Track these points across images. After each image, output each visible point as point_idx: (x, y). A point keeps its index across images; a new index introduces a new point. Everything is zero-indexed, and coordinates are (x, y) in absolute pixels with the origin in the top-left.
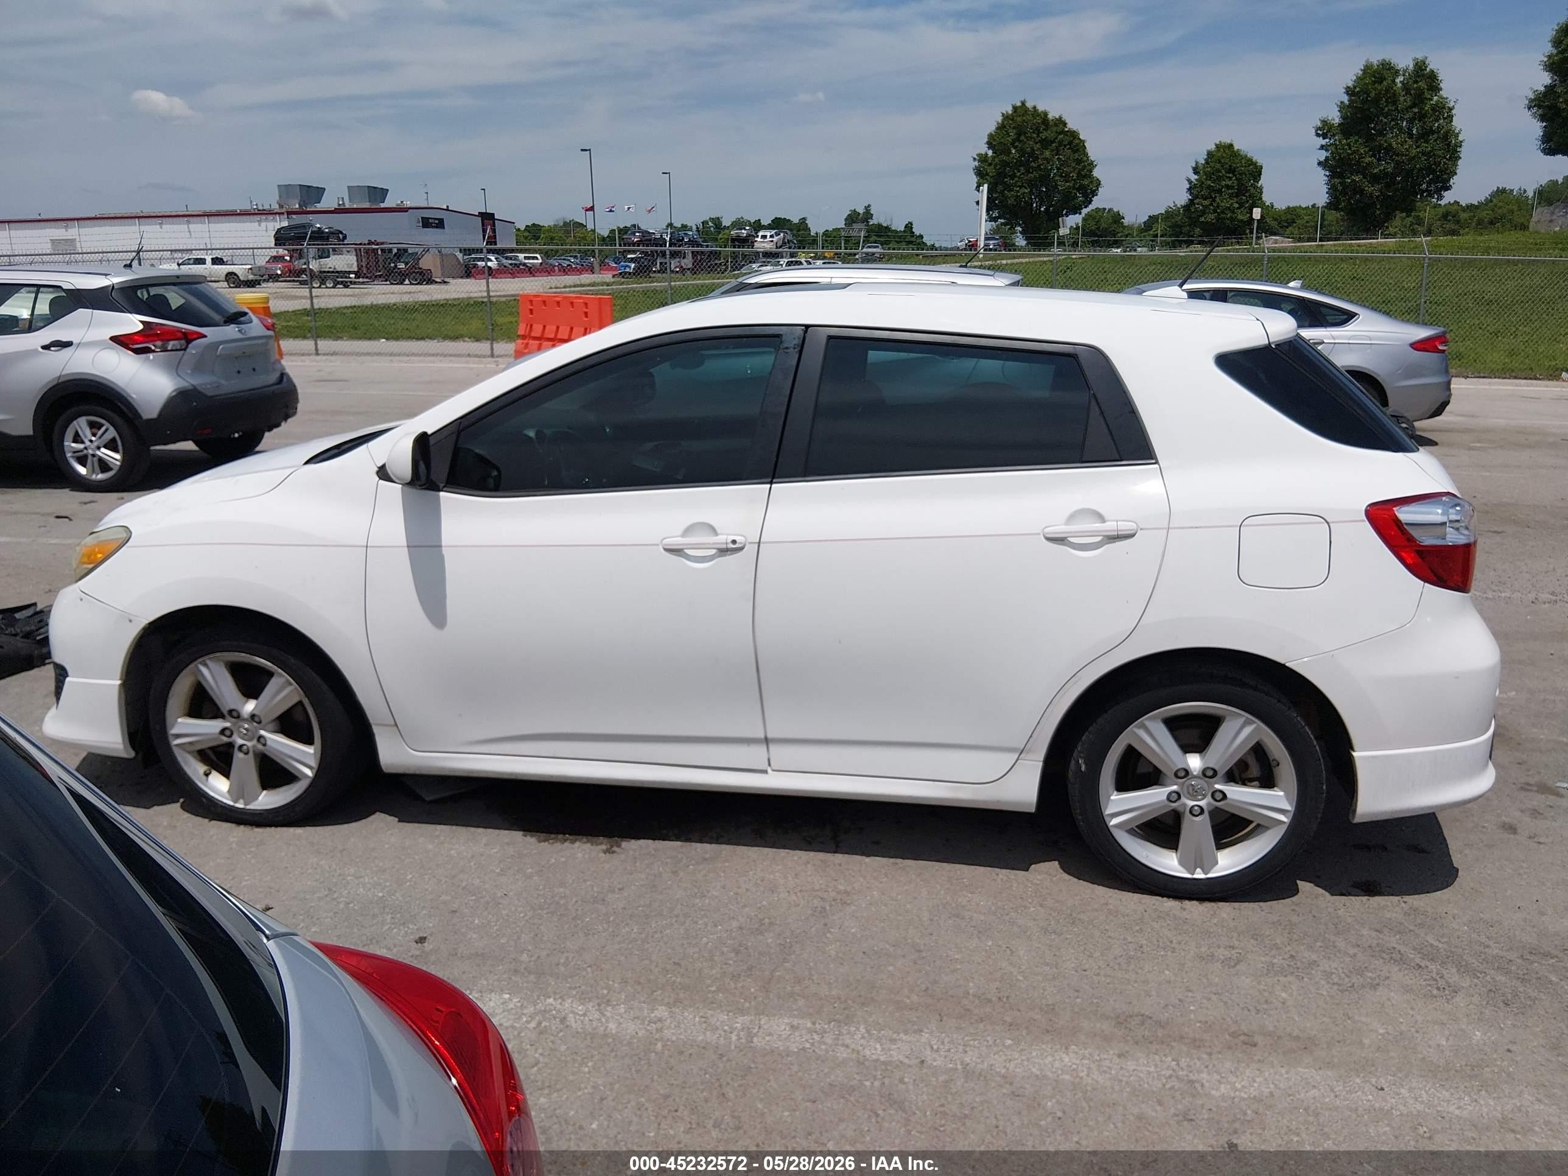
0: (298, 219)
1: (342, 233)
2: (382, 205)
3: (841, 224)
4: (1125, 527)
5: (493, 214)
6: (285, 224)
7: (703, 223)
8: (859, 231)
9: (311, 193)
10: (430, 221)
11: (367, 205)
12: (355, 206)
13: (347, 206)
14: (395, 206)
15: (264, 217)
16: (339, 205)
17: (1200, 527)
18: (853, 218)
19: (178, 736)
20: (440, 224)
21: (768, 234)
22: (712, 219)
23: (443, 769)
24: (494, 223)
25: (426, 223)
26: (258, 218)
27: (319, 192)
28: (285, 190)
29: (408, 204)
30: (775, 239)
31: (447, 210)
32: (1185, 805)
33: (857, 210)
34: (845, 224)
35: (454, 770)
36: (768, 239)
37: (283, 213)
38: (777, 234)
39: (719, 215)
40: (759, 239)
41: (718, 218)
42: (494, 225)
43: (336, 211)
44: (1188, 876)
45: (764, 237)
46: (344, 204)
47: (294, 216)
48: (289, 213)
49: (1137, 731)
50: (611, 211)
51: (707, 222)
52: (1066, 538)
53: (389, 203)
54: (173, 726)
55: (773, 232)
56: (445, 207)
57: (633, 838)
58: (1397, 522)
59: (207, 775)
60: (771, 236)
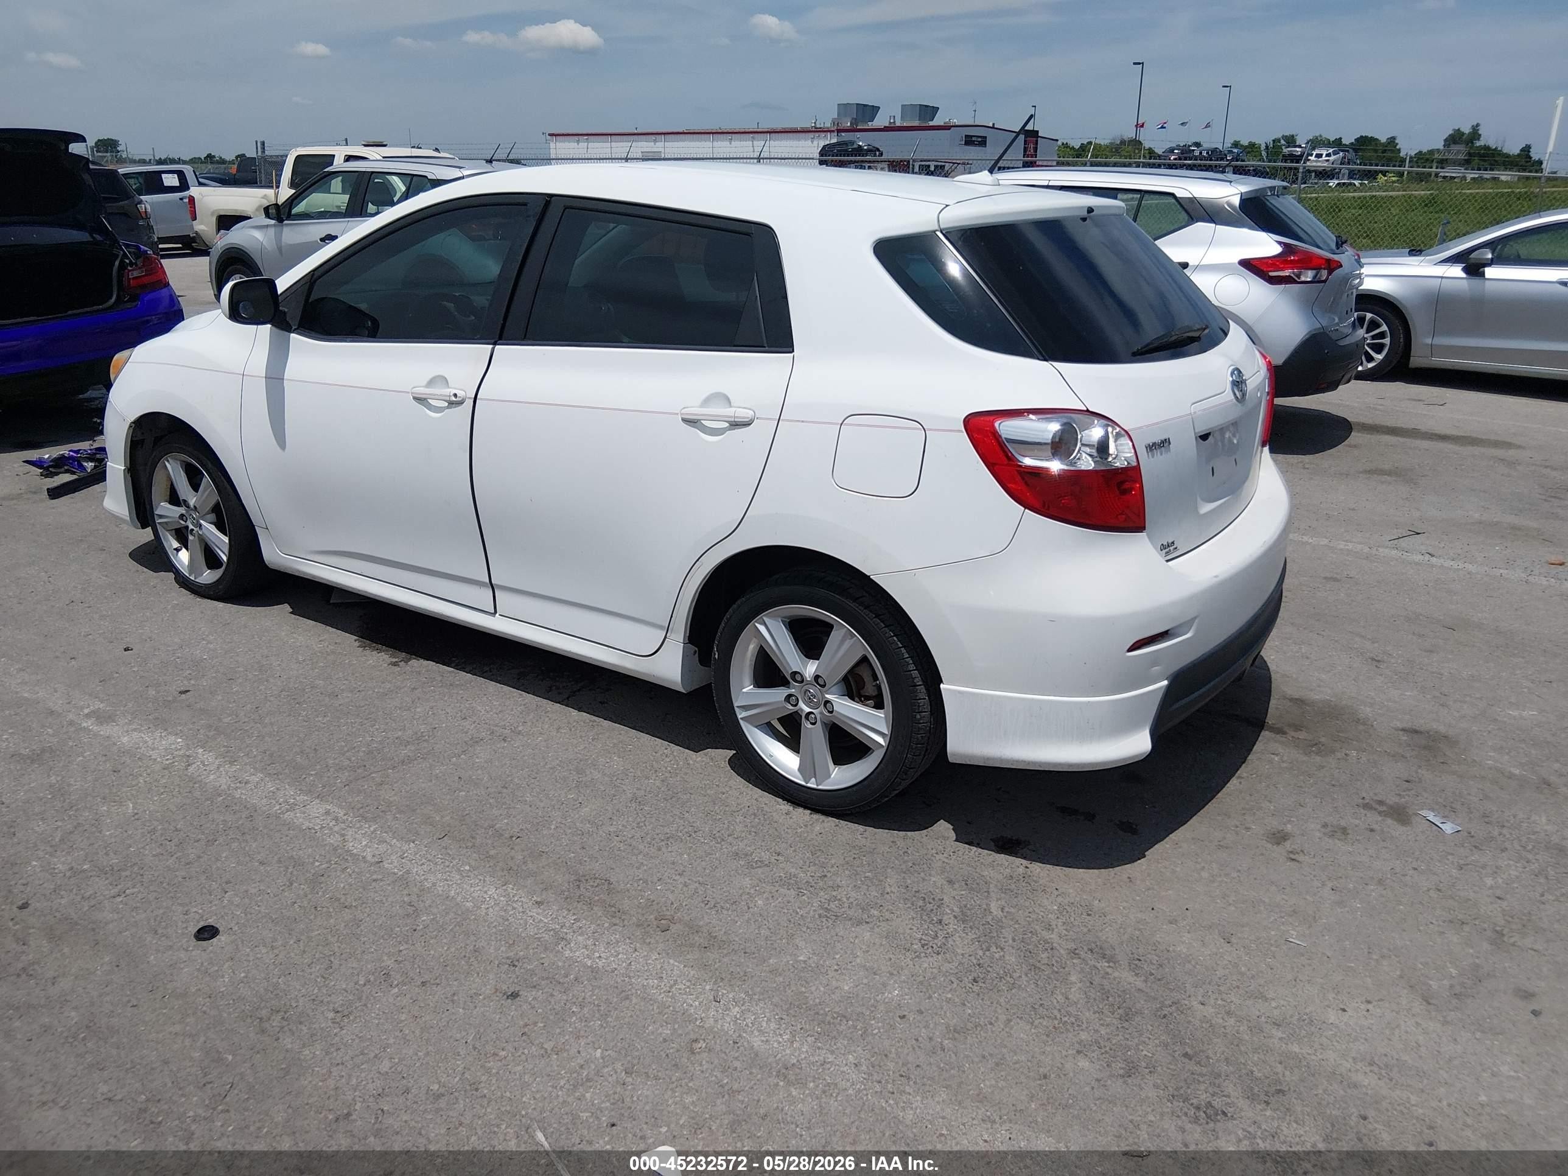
0: (845, 136)
1: (878, 150)
2: (931, 123)
3: (1440, 145)
4: (744, 414)
5: (1038, 132)
6: (834, 141)
7: (1274, 141)
8: (1459, 151)
9: (868, 111)
10: (974, 139)
11: (916, 123)
12: (905, 125)
13: (898, 124)
14: (942, 124)
15: (817, 134)
16: (890, 123)
17: (806, 422)
18: (1456, 138)
19: (161, 516)
20: (982, 142)
21: (1325, 153)
22: (1285, 137)
23: (298, 571)
24: (1037, 141)
25: (969, 141)
26: (811, 135)
27: (874, 110)
28: (843, 108)
29: (956, 121)
30: (1332, 158)
31: (993, 127)
32: (802, 710)
33: (1462, 130)
34: (1444, 146)
35: (304, 573)
36: (1324, 158)
37: (833, 131)
38: (1335, 153)
39: (1294, 133)
40: (1312, 158)
41: (1293, 136)
42: (1037, 144)
43: (886, 129)
44: (803, 783)
45: (1319, 156)
46: (894, 122)
47: (843, 134)
48: (839, 131)
49: (758, 625)
50: (1162, 127)
51: (1279, 141)
52: (699, 420)
53: (938, 121)
54: (157, 508)
55: (1331, 151)
56: (991, 125)
57: (422, 658)
58: (996, 435)
59: (177, 550)
60: (1328, 155)
